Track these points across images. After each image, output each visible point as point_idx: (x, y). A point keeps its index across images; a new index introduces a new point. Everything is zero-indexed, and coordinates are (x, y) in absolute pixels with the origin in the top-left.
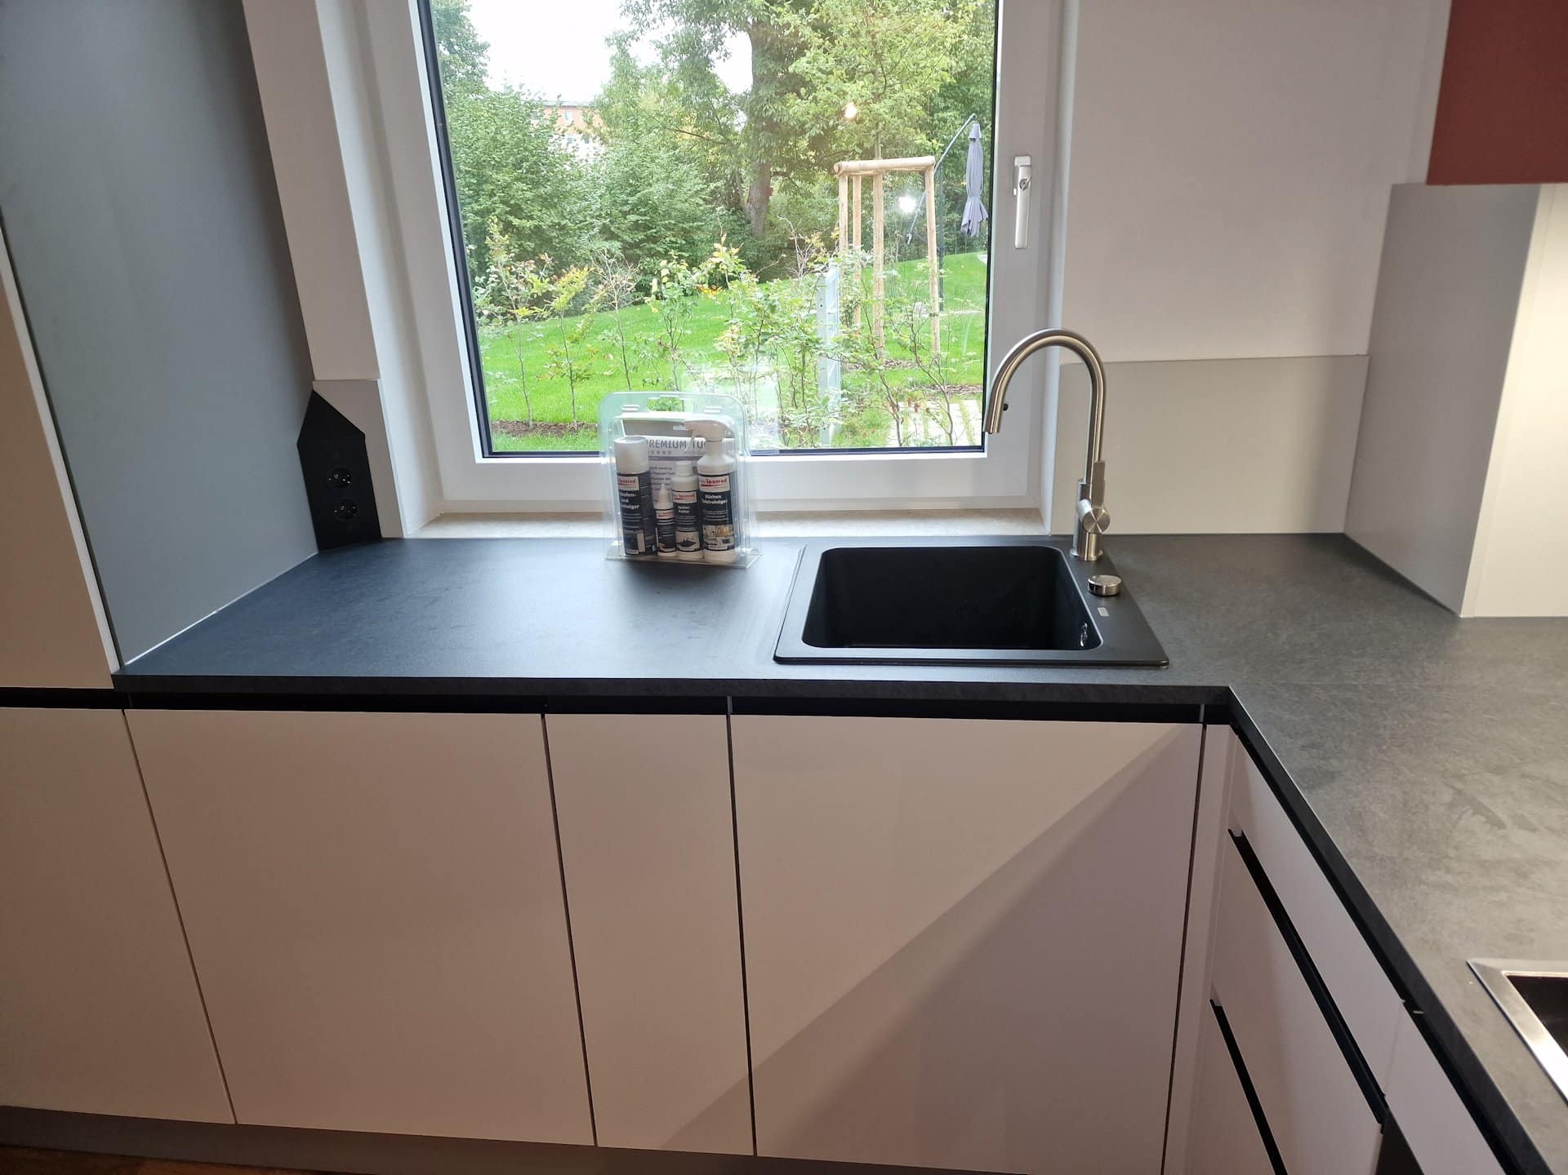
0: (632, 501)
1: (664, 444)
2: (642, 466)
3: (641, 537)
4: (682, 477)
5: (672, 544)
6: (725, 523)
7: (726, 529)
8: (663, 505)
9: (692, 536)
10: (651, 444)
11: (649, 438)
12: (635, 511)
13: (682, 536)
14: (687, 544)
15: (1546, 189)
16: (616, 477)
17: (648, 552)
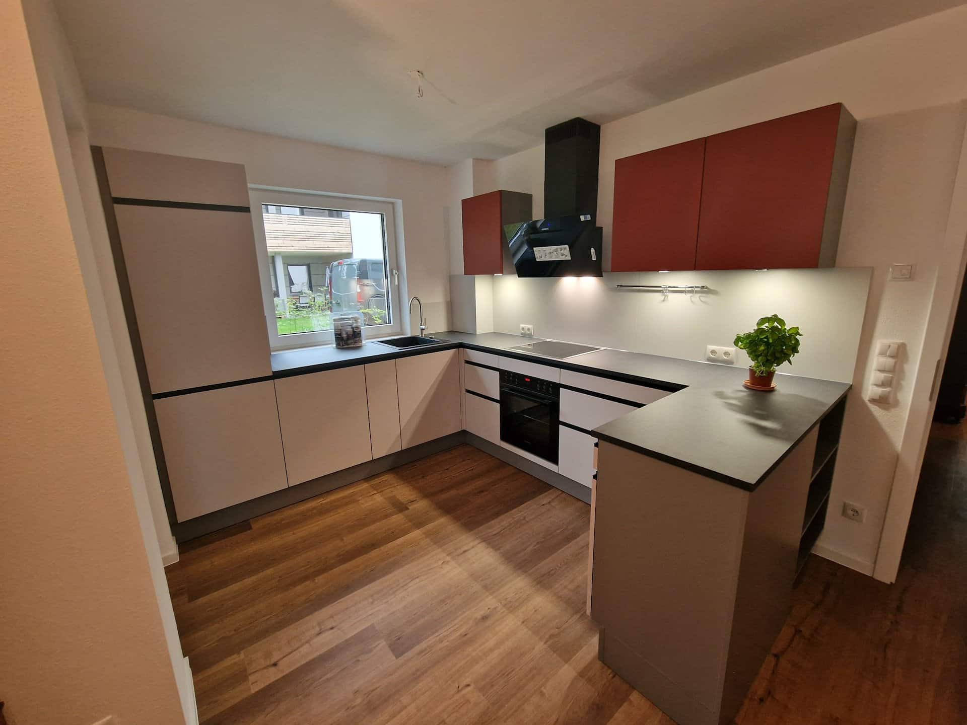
0: (338, 335)
1: (344, 323)
2: (340, 328)
3: (341, 343)
4: (349, 329)
5: (347, 344)
7: (360, 338)
8: (344, 336)
9: (352, 341)
10: (341, 323)
12: (339, 337)
13: (350, 341)
14: (352, 343)
15: (476, 275)
16: (333, 331)
17: (342, 346)
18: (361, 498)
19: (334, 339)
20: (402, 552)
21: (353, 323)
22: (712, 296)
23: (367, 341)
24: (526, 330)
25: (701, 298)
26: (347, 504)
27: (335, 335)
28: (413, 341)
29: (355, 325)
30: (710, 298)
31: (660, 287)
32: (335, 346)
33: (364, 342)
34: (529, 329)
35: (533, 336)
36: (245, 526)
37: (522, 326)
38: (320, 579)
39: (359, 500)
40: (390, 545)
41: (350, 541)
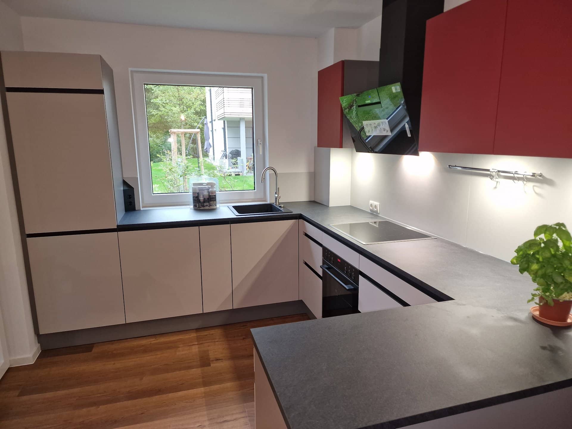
0: (196, 198)
1: (201, 187)
2: (198, 191)
3: (197, 205)
4: (206, 193)
5: (204, 206)
6: (215, 201)
7: (215, 202)
8: (201, 199)
9: (208, 204)
10: (199, 187)
11: (198, 186)
12: (197, 200)
13: (205, 204)
14: (207, 205)
16: (192, 193)
17: (199, 208)
18: (181, 345)
19: (192, 201)
20: (175, 404)
21: (209, 188)
22: (546, 187)
23: (221, 205)
24: (374, 206)
25: (535, 188)
26: (169, 348)
27: (193, 198)
28: (269, 208)
29: (210, 190)
30: (545, 190)
31: (488, 170)
32: (192, 207)
33: (218, 206)
34: (376, 206)
35: (379, 214)
36: (88, 348)
37: (371, 202)
38: (102, 408)
39: (179, 347)
40: (171, 395)
41: (147, 381)
